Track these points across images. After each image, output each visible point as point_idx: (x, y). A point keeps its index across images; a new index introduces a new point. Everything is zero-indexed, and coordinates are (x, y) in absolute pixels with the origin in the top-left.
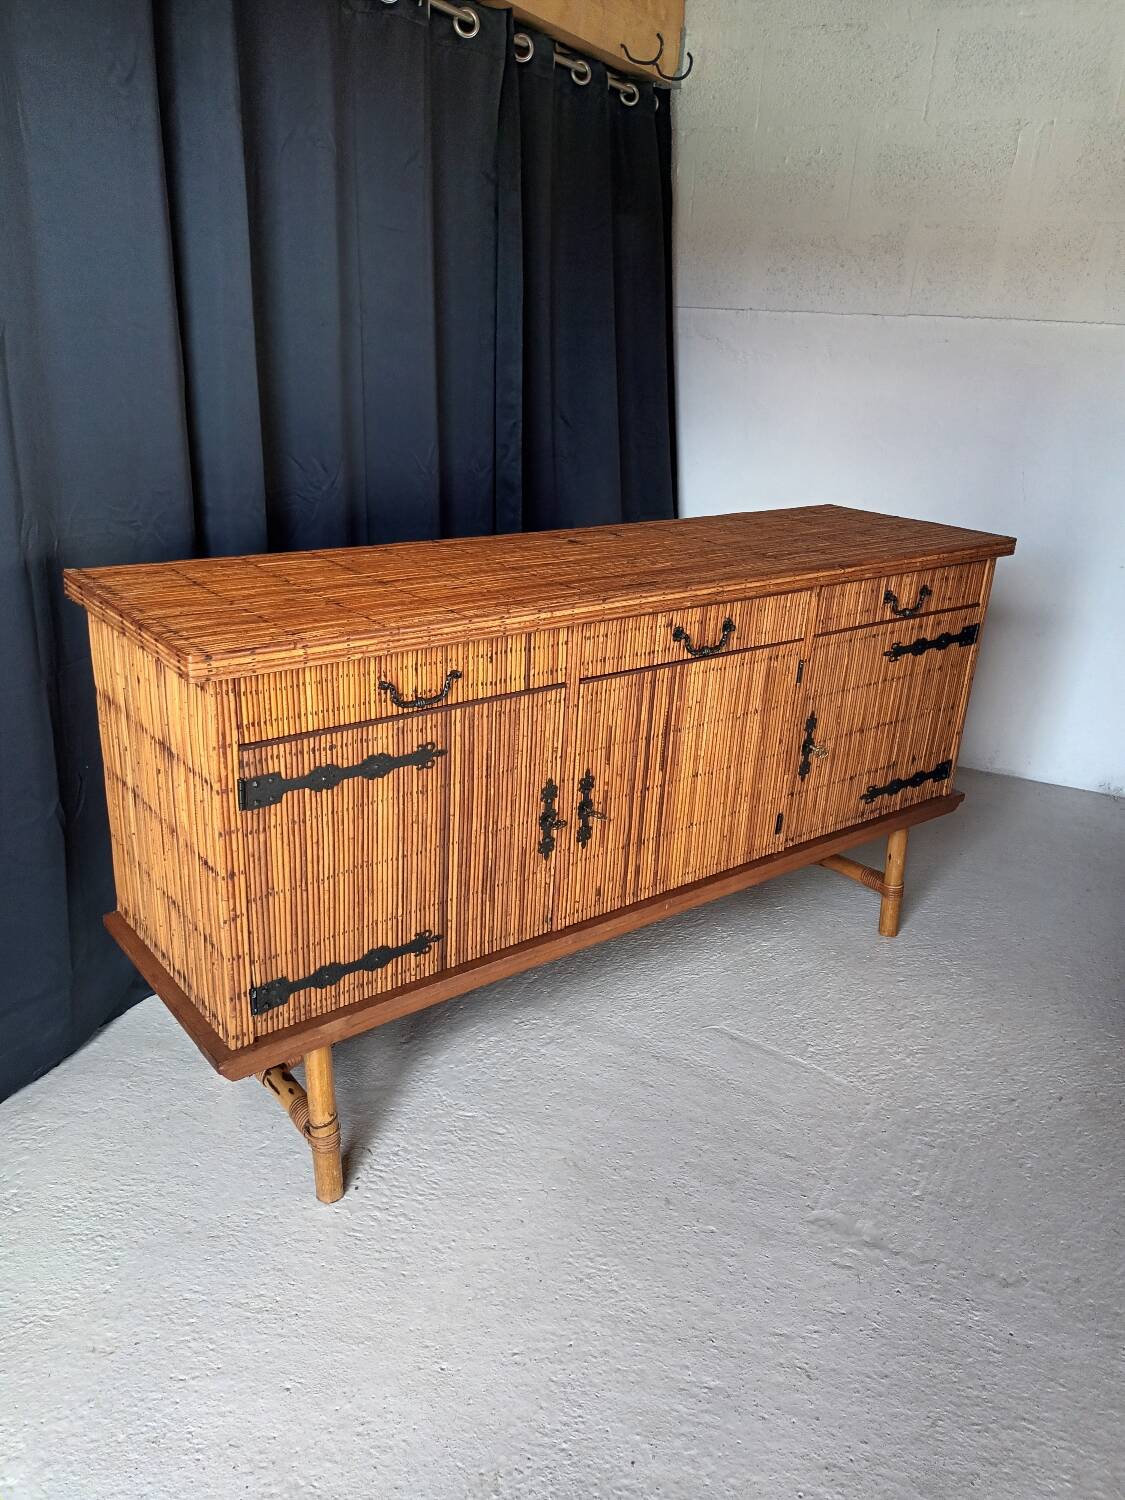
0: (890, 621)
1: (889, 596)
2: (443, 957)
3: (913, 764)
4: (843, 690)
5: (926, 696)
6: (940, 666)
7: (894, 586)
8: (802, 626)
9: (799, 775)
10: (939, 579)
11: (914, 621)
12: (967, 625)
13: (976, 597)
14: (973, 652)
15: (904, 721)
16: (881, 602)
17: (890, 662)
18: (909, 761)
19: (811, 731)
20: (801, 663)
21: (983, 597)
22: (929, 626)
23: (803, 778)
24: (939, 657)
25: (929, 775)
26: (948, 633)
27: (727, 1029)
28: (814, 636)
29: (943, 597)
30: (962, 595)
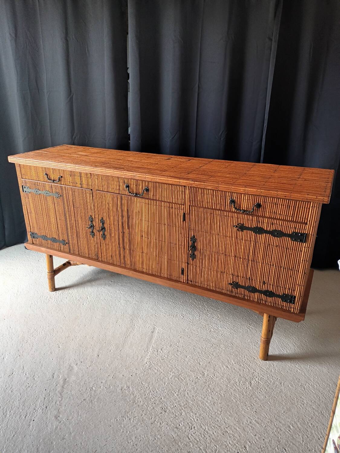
0: (234, 212)
1: (233, 201)
2: (70, 249)
3: (264, 285)
4: (210, 233)
5: (268, 256)
6: (278, 246)
7: (236, 197)
8: (182, 200)
9: (191, 257)
10: (270, 203)
11: (253, 217)
12: (297, 231)
13: (304, 219)
14: (305, 247)
15: (253, 261)
16: (228, 203)
17: (238, 231)
18: (261, 282)
19: (194, 242)
20: (184, 214)
21: (310, 221)
22: (265, 223)
23: (193, 260)
24: (276, 240)
25: (279, 296)
26: (280, 231)
27: (156, 330)
28: (189, 205)
29: (274, 212)
30: (291, 215)
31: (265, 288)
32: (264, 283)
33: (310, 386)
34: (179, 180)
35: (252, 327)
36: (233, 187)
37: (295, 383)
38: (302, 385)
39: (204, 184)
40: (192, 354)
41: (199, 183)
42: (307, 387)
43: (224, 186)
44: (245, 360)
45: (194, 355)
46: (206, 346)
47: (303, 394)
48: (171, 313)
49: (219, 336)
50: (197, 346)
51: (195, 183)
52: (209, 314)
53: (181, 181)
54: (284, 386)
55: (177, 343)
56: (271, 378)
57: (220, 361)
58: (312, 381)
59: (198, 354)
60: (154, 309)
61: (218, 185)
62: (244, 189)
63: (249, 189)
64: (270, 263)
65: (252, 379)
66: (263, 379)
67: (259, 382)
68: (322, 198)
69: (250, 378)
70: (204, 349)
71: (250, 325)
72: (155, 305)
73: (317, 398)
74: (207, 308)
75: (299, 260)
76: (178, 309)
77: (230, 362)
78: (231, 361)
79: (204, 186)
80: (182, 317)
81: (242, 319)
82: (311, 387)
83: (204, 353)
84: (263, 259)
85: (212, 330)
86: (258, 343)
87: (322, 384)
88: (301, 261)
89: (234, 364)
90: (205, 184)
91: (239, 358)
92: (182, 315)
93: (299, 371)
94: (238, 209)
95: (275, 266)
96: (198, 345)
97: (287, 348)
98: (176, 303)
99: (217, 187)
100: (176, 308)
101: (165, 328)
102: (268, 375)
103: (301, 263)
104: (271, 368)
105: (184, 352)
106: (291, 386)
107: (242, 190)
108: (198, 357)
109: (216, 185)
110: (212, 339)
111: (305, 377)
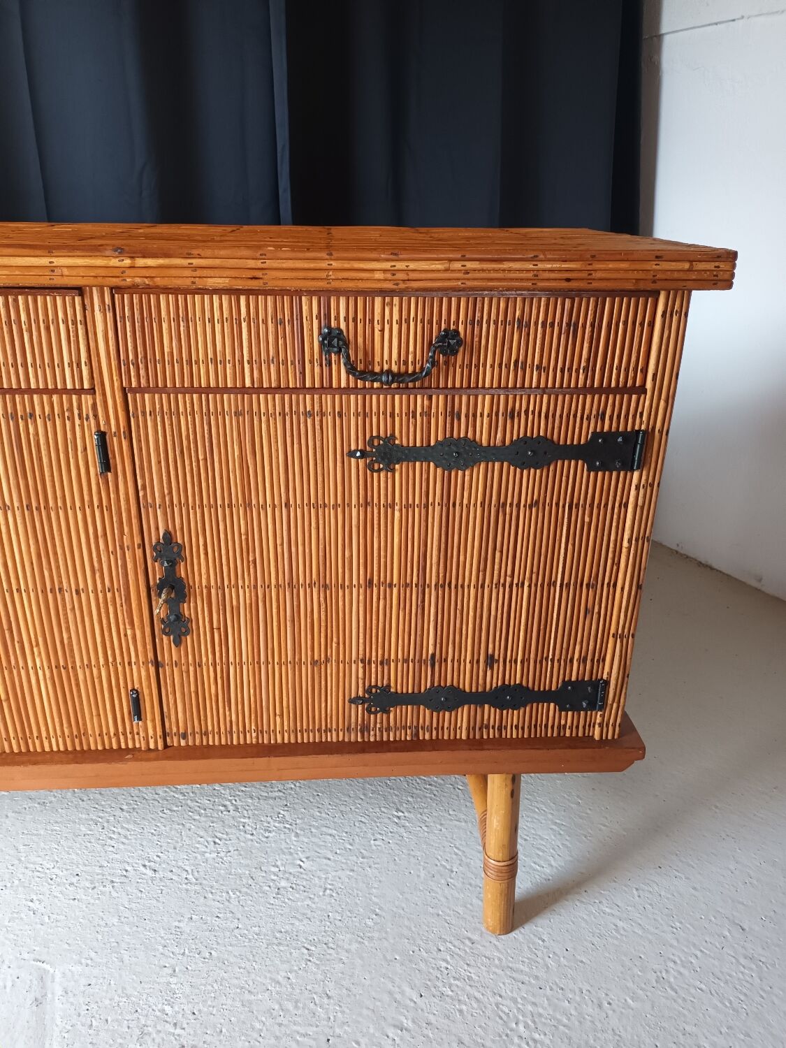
0: (347, 390)
1: (333, 341)
3: (492, 669)
4: (248, 505)
5: (501, 552)
6: (537, 502)
7: (346, 319)
8: (79, 365)
9: (167, 634)
10: (496, 323)
11: (430, 398)
12: (606, 428)
13: (631, 374)
14: (638, 488)
15: (443, 586)
16: (312, 349)
17: (373, 471)
18: (478, 661)
19: (173, 564)
20: (102, 436)
21: (655, 376)
22: (482, 415)
23: (178, 643)
24: (527, 482)
25: (545, 696)
26: (545, 437)
27: (53, 981)
28: (124, 390)
29: (517, 361)
30: (583, 364)
31: (493, 680)
32: (490, 661)
33: (682, 970)
34: (44, 261)
35: (406, 814)
36: (335, 264)
37: (636, 978)
38: (657, 977)
39: (185, 262)
40: (246, 1035)
41: (161, 261)
42: (675, 978)
43: (290, 264)
44: (447, 962)
45: (255, 1035)
46: (286, 966)
47: (684, 1016)
48: (98, 870)
49: (316, 899)
50: (251, 983)
51: (141, 262)
52: (246, 820)
53: (58, 261)
54: (614, 1011)
55: (168, 1009)
56: (560, 996)
57: (365, 1012)
58: (675, 943)
59: (269, 1022)
60: (16, 882)
61: (259, 264)
62: (387, 265)
63: (412, 265)
64: (508, 579)
65: (507, 1035)
66: (540, 1015)
67: (535, 1041)
68: (711, 266)
69: (500, 1036)
70: (284, 982)
71: (398, 810)
72: (20, 860)
73: (723, 1004)
74: (230, 801)
75: (616, 540)
76: (122, 846)
77: (398, 997)
78: (402, 993)
79: (188, 273)
80: (150, 873)
81: (364, 794)
82: (685, 972)
83: (290, 1006)
84: (482, 570)
85: (283, 883)
86: (455, 870)
87: (704, 943)
88: (625, 544)
89: (418, 1000)
90: (195, 262)
91: (422, 966)
92: (144, 866)
93: (620, 924)
94: (363, 372)
95: (530, 586)
96: (253, 976)
97: (543, 851)
98: (108, 821)
99: (259, 274)
100: (113, 843)
101: (93, 955)
102: (548, 992)
103: (624, 550)
104: (539, 954)
105: (208, 1038)
106: (632, 999)
107: (378, 275)
108: (277, 1038)
109: (251, 264)
110: (297, 923)
111: (650, 942)
